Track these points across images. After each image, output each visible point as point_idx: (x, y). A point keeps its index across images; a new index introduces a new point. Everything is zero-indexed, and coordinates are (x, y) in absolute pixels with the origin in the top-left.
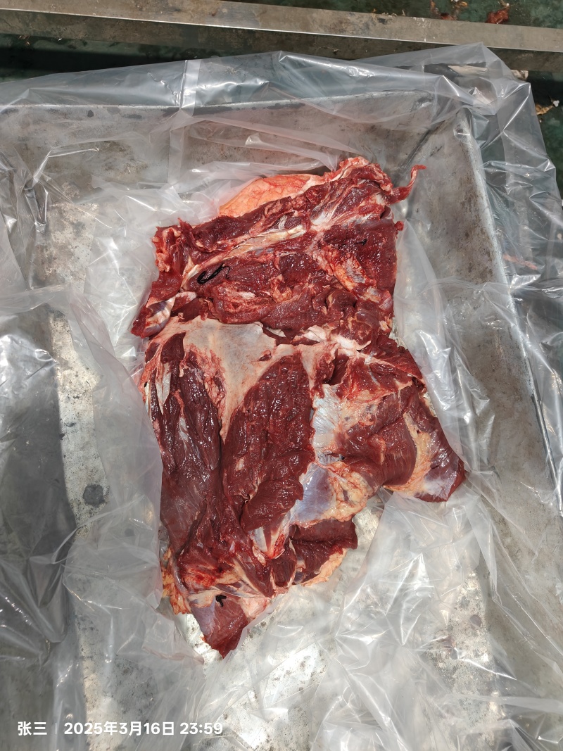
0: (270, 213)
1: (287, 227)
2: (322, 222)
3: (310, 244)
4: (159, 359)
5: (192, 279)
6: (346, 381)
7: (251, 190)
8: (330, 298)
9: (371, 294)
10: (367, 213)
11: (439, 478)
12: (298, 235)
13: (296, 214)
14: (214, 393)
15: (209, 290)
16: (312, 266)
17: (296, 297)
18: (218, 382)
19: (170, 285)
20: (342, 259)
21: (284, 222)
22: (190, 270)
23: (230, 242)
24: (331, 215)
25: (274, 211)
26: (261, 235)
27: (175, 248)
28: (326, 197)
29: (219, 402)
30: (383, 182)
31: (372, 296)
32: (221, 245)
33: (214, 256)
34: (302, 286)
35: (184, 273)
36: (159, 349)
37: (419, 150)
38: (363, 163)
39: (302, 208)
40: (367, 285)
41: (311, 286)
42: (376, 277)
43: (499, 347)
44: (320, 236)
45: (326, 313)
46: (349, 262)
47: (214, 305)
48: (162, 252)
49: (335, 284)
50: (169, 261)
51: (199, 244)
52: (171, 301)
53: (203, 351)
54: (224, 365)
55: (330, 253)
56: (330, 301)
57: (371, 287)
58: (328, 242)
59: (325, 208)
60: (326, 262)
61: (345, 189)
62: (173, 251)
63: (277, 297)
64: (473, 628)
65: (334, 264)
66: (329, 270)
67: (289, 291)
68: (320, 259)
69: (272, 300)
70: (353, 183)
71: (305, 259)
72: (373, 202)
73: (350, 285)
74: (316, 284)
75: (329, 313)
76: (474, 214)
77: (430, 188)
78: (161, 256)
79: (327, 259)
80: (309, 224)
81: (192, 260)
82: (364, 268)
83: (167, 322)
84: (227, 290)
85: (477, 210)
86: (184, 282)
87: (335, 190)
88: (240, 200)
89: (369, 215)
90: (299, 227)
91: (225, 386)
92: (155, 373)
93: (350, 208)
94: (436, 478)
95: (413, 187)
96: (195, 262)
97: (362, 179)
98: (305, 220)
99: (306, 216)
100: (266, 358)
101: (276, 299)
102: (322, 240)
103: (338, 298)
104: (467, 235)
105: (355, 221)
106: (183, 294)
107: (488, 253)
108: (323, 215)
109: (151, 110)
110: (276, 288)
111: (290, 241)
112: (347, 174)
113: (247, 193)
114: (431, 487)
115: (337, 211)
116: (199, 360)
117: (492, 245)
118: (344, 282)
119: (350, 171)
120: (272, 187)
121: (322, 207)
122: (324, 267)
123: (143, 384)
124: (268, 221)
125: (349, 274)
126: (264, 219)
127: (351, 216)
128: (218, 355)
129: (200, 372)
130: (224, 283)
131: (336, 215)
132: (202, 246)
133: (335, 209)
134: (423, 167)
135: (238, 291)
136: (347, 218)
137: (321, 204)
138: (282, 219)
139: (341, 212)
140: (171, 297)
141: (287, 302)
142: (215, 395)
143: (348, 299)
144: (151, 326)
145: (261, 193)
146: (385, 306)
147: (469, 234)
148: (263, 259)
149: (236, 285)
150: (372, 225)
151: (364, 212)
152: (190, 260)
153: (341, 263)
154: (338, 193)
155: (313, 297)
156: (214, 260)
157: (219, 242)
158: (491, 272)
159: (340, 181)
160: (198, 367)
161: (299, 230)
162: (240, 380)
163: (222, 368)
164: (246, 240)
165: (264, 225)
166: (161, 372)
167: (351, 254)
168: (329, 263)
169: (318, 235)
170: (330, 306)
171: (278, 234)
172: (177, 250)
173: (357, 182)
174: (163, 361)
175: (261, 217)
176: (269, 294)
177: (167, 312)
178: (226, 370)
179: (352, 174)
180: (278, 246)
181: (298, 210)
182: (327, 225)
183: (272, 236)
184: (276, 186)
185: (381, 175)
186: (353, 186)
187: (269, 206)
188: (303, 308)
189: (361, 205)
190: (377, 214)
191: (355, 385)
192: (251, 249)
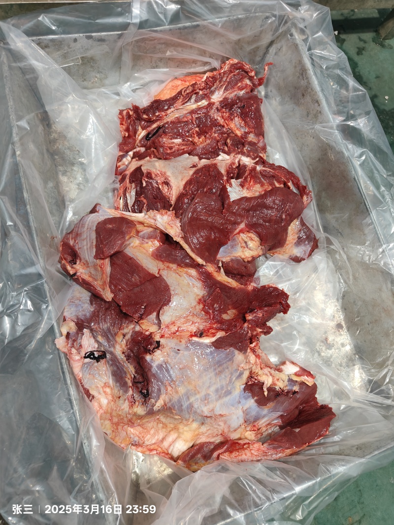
0: (185, 93)
1: (196, 101)
2: (217, 97)
3: (212, 109)
4: (128, 181)
5: (143, 138)
6: (246, 178)
7: (170, 85)
8: (228, 141)
9: (251, 137)
10: (243, 89)
11: (303, 245)
12: (203, 105)
13: (201, 92)
14: (165, 190)
15: (154, 143)
16: (215, 123)
17: (208, 141)
18: (167, 183)
19: (130, 143)
20: (232, 118)
21: (194, 98)
22: (140, 134)
23: (163, 114)
24: (221, 92)
25: (188, 91)
26: (181, 107)
27: (131, 121)
28: (217, 82)
29: (170, 194)
30: (249, 70)
31: (253, 138)
32: (158, 116)
33: (154, 123)
34: (210, 135)
35: (137, 136)
36: (128, 177)
37: (268, 53)
38: (236, 61)
39: (204, 88)
40: (249, 133)
41: (216, 135)
42: (253, 128)
43: (331, 156)
44: (217, 104)
45: (227, 150)
46: (236, 119)
47: (158, 151)
48: (123, 125)
49: (230, 133)
50: (127, 130)
51: (145, 116)
52: (131, 153)
53: (155, 171)
54: (169, 174)
55: (225, 114)
56: (229, 142)
57: (251, 134)
58: (222, 107)
59: (218, 89)
60: (223, 120)
61: (228, 77)
62: (130, 123)
63: (197, 141)
64: (339, 331)
65: (228, 120)
66: (225, 125)
67: (203, 137)
68: (219, 118)
69: (193, 143)
70: (232, 72)
71: (210, 118)
72: (245, 83)
73: (239, 133)
74: (219, 134)
75: (229, 150)
76: (306, 81)
77: (277, 75)
78: (122, 127)
79: (223, 118)
80: (210, 99)
81: (142, 128)
82: (245, 122)
83: (130, 163)
84: (164, 139)
85: (307, 78)
86: (138, 141)
87: (222, 78)
88: (165, 92)
89: (244, 91)
90: (204, 101)
91: (171, 184)
92: (126, 189)
93: (233, 87)
94: (301, 245)
95: (266, 77)
96: (143, 129)
97: (237, 69)
98: (206, 96)
99: (207, 94)
100: (194, 166)
101: (196, 143)
102: (219, 107)
103: (233, 141)
104: (303, 95)
105: (236, 95)
106: (138, 149)
107: (317, 102)
108: (217, 93)
109: (111, 35)
110: (196, 136)
111: (199, 109)
112: (227, 68)
113: (168, 87)
114: (298, 252)
115: (225, 89)
116: (153, 176)
117: (319, 97)
118: (235, 131)
119: (229, 66)
120: (183, 82)
121: (215, 88)
122: (222, 123)
123: (119, 198)
124: (185, 98)
125: (237, 126)
126: (182, 97)
127: (234, 92)
128: (163, 170)
129: (155, 181)
130: (163, 136)
131: (225, 92)
132: (147, 117)
133: (223, 89)
134: (271, 64)
135: (171, 139)
136: (231, 93)
137: (215, 86)
138: (193, 97)
139: (227, 90)
140: (131, 150)
141: (203, 145)
142: (166, 190)
143: (239, 141)
144: (121, 168)
145: (177, 87)
146: (261, 144)
147: (305, 94)
148: (185, 119)
149: (170, 136)
150: (247, 96)
151: (241, 89)
152: (140, 128)
153: (232, 120)
154: (224, 79)
155: (218, 141)
156: (155, 126)
157: (157, 114)
158: (320, 112)
159: (224, 73)
160: (153, 179)
161: (204, 103)
162: (180, 179)
163: (168, 176)
164: (172, 111)
165: (182, 101)
166: (130, 188)
167: (237, 114)
168: (225, 120)
169: (216, 104)
170: (229, 145)
171: (191, 106)
172: (132, 123)
173: (234, 72)
174: (131, 182)
175: (180, 97)
176: (191, 139)
177: (129, 158)
178: (171, 176)
179: (230, 67)
180: (192, 112)
181: (202, 90)
182: (220, 98)
183: (188, 107)
184: (185, 81)
185: (248, 66)
186: (233, 74)
187: (185, 89)
188: (213, 149)
189: (238, 85)
190: (248, 90)
191: (252, 181)
192: (177, 116)
